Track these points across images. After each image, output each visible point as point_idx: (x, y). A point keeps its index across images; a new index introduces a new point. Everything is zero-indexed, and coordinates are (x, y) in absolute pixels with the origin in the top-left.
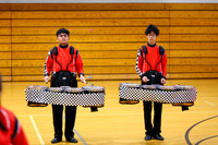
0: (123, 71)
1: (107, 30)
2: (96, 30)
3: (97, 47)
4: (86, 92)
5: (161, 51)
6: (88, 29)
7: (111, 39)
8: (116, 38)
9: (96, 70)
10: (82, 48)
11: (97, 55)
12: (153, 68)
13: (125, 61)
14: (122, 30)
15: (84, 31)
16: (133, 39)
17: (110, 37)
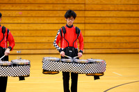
0: (46, 47)
1: (34, 14)
2: (24, 13)
3: (25, 27)
4: (15, 65)
5: (77, 31)
6: (17, 12)
7: (37, 20)
8: (40, 20)
9: (24, 46)
10: (13, 28)
11: (25, 33)
12: (71, 45)
13: (48, 38)
14: (46, 13)
15: (14, 13)
16: (55, 20)
17: (36, 19)
